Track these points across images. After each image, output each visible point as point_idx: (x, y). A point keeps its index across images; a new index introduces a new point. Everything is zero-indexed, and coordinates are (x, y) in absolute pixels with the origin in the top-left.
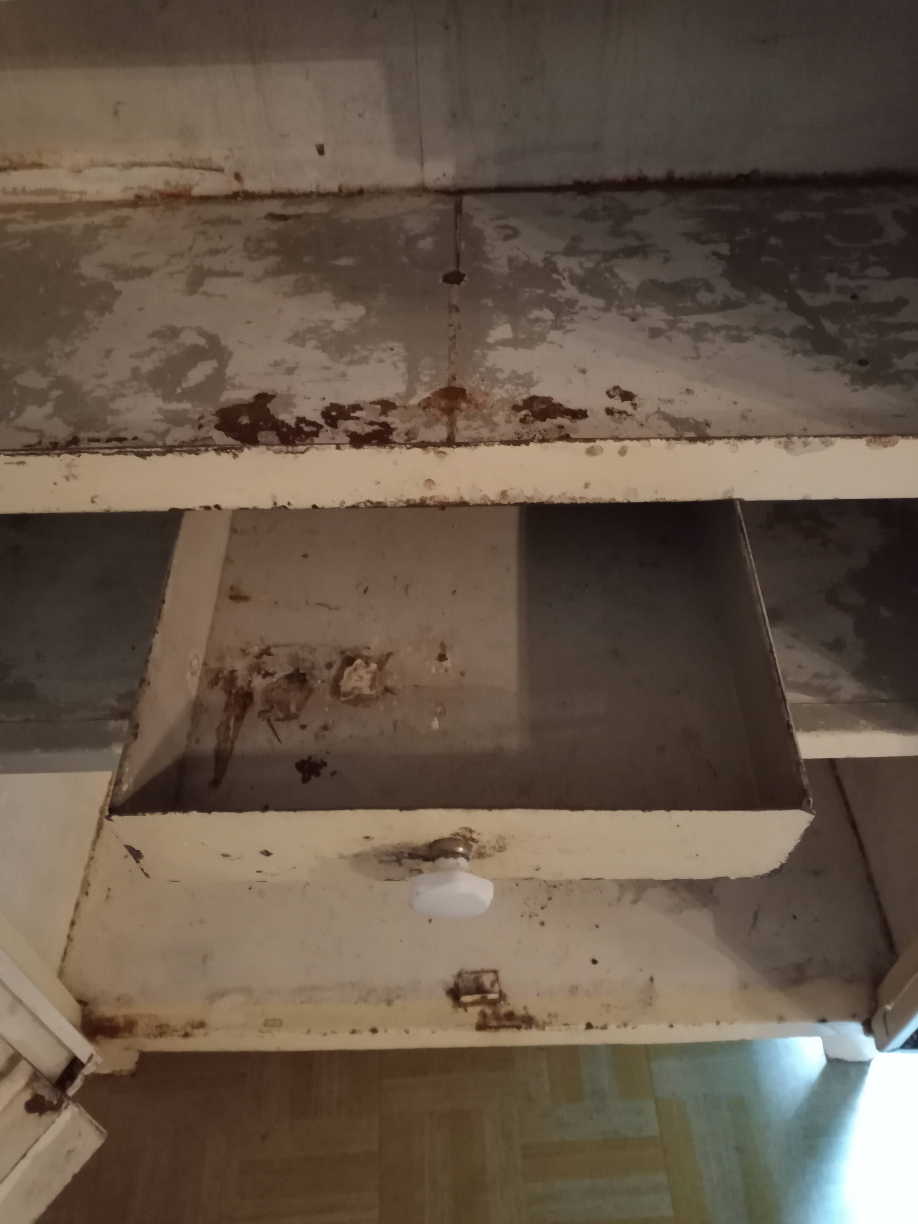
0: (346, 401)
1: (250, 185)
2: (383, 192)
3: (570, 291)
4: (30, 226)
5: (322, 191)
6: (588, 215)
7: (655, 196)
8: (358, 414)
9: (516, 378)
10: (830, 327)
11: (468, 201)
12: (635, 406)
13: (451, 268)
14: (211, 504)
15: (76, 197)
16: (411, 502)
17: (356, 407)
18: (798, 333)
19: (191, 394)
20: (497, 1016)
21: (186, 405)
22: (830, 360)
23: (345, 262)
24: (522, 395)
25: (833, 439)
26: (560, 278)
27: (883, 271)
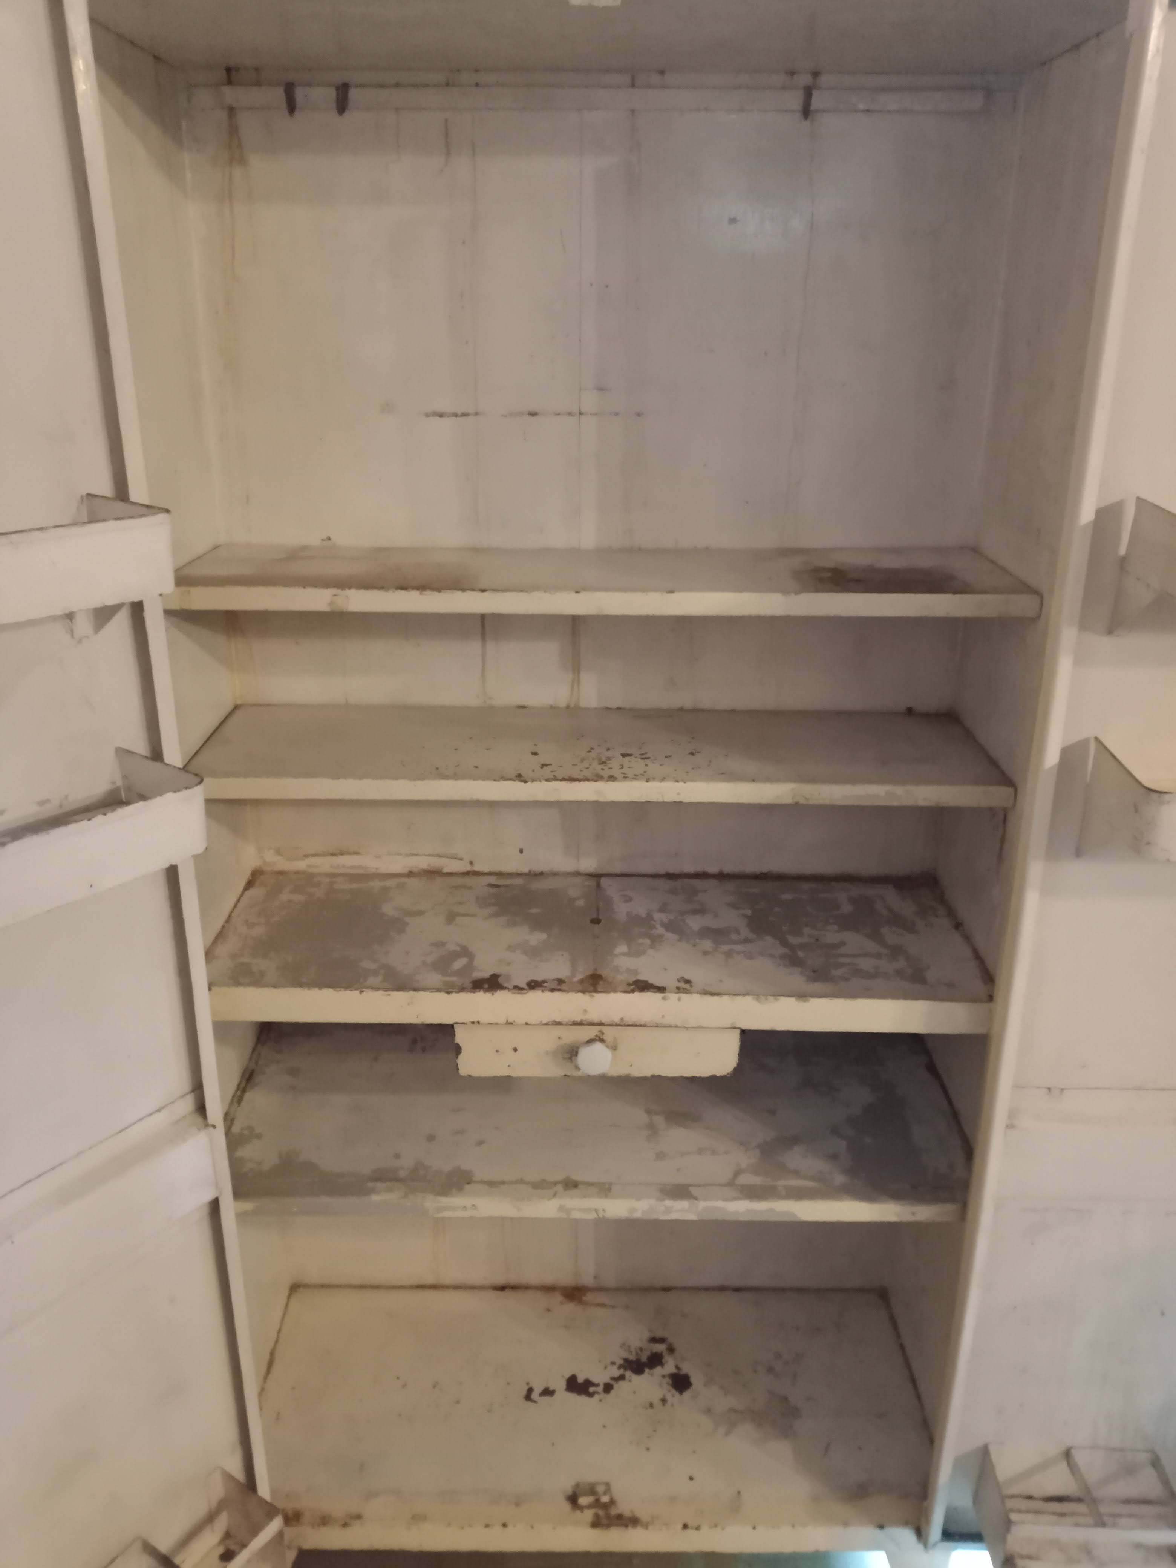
0: (539, 978)
1: (477, 868)
2: (554, 874)
3: (660, 930)
4: (347, 886)
5: (519, 872)
6: (673, 892)
7: (713, 883)
8: (545, 984)
9: (629, 971)
10: (801, 954)
11: (604, 881)
12: (691, 986)
13: (594, 916)
14: (475, 1020)
15: (373, 871)
16: (575, 1022)
17: (544, 981)
18: (783, 957)
19: (459, 973)
20: (608, 1517)
21: (454, 979)
22: (798, 970)
23: (534, 911)
24: (632, 979)
25: (778, 997)
26: (655, 923)
27: (836, 927)
